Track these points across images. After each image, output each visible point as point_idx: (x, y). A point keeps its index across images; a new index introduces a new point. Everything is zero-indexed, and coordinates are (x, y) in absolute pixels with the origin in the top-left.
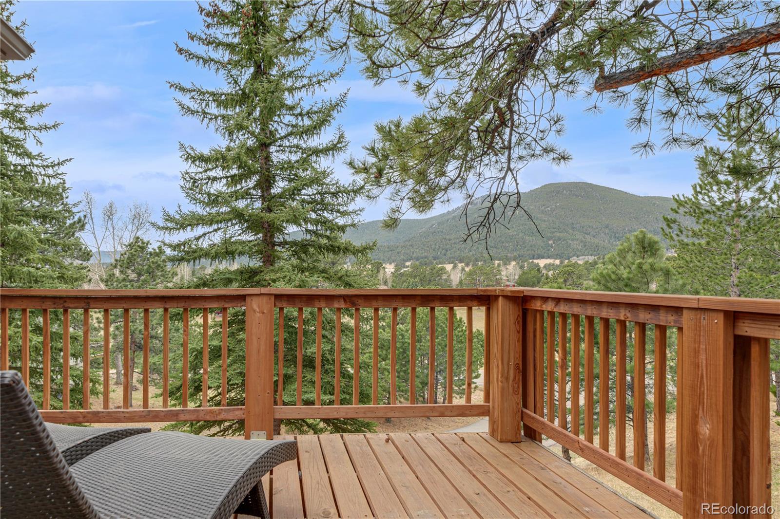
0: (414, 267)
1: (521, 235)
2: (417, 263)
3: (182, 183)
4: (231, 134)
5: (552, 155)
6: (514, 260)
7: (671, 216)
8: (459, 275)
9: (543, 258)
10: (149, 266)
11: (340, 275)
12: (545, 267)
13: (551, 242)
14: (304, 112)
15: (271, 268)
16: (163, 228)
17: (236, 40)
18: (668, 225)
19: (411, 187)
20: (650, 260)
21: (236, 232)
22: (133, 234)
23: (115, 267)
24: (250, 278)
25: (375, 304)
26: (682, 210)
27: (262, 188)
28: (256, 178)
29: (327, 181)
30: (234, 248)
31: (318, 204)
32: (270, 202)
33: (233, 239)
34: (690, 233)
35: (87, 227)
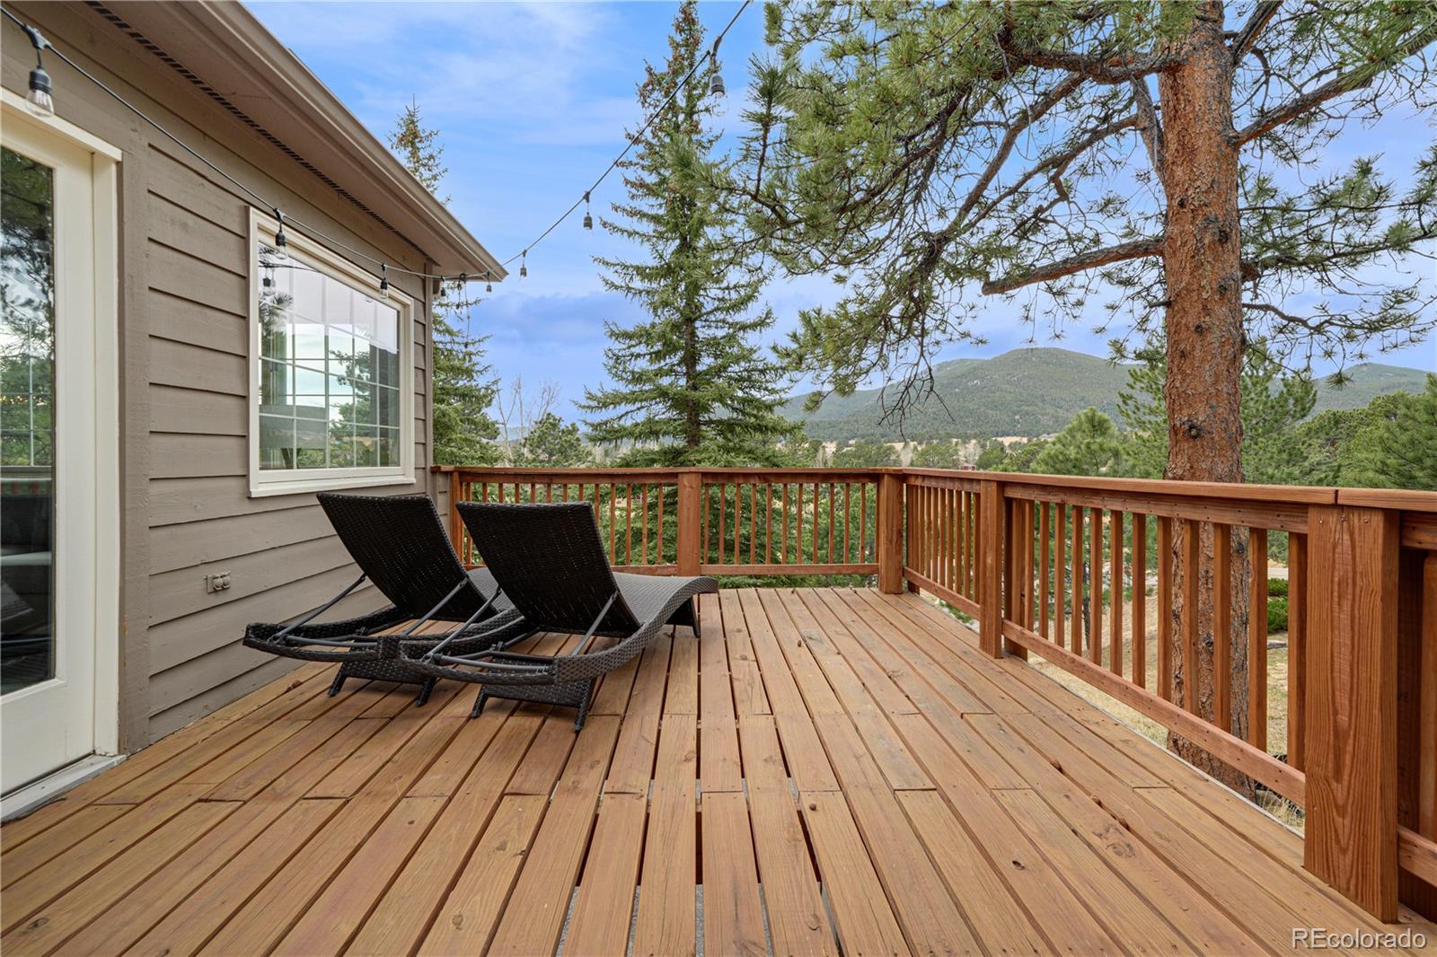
0: (858, 446)
1: (982, 409)
2: (863, 441)
3: (605, 359)
4: (655, 310)
5: (968, 340)
6: (974, 438)
7: (1128, 391)
8: (911, 455)
9: (1008, 435)
10: (562, 445)
11: (767, 455)
12: (1010, 445)
13: (1017, 417)
14: (731, 286)
15: (696, 448)
16: (584, 407)
17: (662, 212)
18: (1124, 402)
19: (830, 372)
20: (1099, 440)
21: (660, 411)
22: (543, 410)
23: (524, 446)
24: (673, 458)
25: (785, 480)
26: (1139, 385)
27: (687, 365)
28: (680, 354)
29: (755, 356)
30: (658, 428)
31: (745, 380)
32: (695, 380)
33: (657, 418)
34: (1147, 411)
35: (494, 402)
